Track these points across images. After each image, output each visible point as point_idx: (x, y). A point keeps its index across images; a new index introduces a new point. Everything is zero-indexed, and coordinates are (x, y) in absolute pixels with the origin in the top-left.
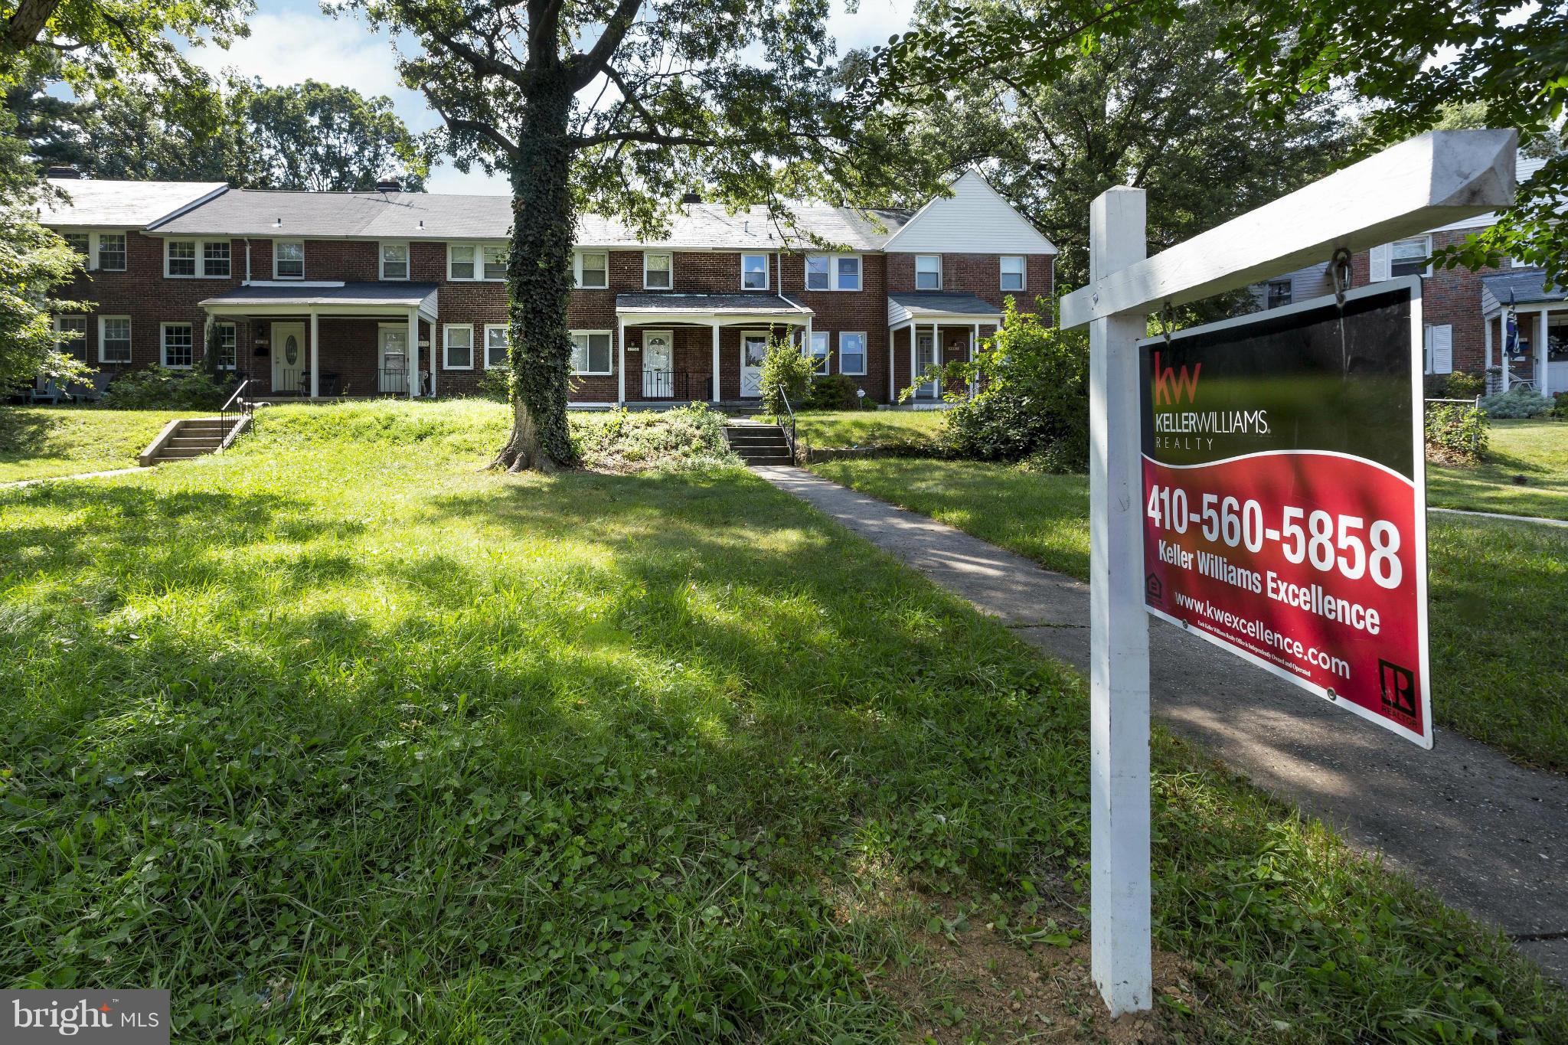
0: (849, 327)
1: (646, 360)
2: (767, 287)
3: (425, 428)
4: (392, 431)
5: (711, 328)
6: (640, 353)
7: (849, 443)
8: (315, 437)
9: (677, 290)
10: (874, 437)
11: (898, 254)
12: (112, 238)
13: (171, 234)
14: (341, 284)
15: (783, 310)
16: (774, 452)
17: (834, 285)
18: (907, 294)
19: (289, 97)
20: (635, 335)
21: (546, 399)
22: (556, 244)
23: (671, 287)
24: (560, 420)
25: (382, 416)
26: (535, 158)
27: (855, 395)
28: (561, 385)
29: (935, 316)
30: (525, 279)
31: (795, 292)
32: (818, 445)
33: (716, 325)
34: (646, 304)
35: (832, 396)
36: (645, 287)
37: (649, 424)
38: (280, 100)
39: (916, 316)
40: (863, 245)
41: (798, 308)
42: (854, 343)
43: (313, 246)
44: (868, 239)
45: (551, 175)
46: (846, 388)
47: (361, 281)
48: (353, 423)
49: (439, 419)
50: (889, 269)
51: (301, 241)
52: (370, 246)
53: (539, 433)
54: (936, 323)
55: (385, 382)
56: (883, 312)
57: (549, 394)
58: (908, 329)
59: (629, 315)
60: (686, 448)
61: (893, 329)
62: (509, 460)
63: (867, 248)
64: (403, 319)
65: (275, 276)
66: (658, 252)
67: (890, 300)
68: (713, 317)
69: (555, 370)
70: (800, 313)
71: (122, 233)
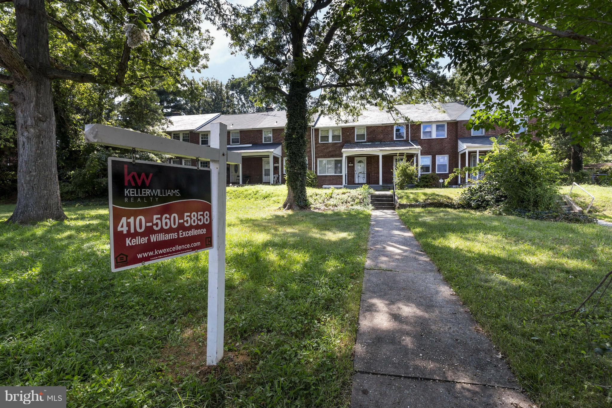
0: (441, 153)
1: (356, 169)
2: (405, 138)
3: (266, 195)
4: (256, 196)
5: (379, 156)
6: (354, 166)
7: (417, 201)
8: (233, 198)
9: (368, 141)
10: (428, 199)
11: (463, 121)
12: (186, 134)
13: (201, 132)
14: (251, 145)
15: (408, 147)
16: (389, 204)
17: (434, 136)
18: (467, 138)
19: (242, 81)
20: (351, 159)
21: (297, 184)
22: (300, 128)
23: (365, 140)
24: (303, 192)
25: (255, 191)
26: (293, 98)
27: (438, 182)
28: (303, 179)
29: (477, 147)
30: (289, 141)
31: (416, 140)
32: (404, 202)
33: (381, 155)
34: (354, 147)
35: (427, 182)
36: (356, 141)
37: (344, 193)
38: (240, 82)
39: (468, 147)
40: (448, 118)
41: (415, 146)
42: (443, 160)
43: (242, 132)
44: (450, 116)
45: (299, 103)
46: (434, 179)
47: (257, 144)
48: (245, 193)
49: (272, 191)
50: (459, 128)
51: (239, 131)
52: (259, 132)
53: (295, 197)
54: (478, 150)
55: (264, 178)
56: (456, 146)
57: (298, 183)
58: (465, 153)
59: (347, 152)
60: (353, 203)
61: (460, 153)
62: (285, 206)
63: (449, 119)
64: (268, 157)
65: (231, 144)
66: (360, 127)
67: (459, 141)
68: (379, 151)
69: (300, 174)
70: (416, 149)
71: (188, 132)
